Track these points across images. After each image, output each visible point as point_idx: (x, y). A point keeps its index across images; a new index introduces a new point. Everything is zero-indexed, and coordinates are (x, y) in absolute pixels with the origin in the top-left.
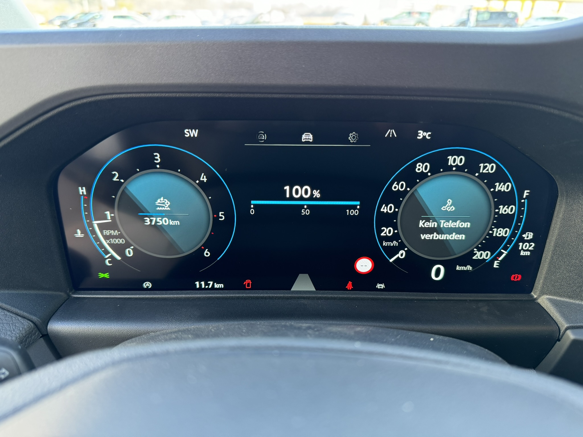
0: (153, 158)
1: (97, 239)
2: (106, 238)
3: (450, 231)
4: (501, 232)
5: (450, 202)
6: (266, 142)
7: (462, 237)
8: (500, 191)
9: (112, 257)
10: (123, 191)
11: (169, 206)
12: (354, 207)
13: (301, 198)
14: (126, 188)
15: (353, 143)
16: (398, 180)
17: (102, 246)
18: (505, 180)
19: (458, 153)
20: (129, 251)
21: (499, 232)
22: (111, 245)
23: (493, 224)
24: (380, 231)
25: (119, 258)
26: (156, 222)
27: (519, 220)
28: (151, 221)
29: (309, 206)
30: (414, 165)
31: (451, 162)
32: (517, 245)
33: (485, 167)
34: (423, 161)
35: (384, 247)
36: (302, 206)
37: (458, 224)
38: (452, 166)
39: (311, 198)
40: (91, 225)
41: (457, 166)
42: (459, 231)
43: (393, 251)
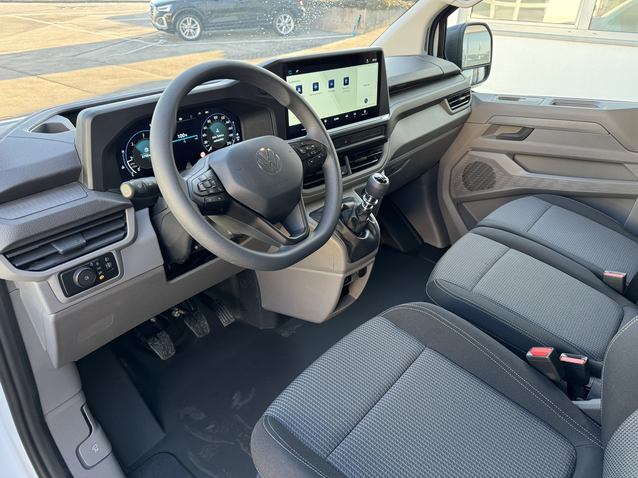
0: (142, 135)
2: (131, 166)
4: (231, 135)
5: (217, 129)
8: (227, 123)
9: (134, 173)
11: (148, 150)
12: (196, 137)
13: (183, 138)
14: (136, 147)
15: (192, 118)
16: (204, 126)
17: (130, 170)
18: (228, 120)
19: (215, 115)
20: (139, 169)
22: (133, 168)
23: (229, 133)
24: (204, 142)
28: (144, 156)
29: (185, 140)
32: (236, 138)
33: (222, 118)
34: (208, 119)
35: (206, 147)
38: (215, 119)
39: (185, 137)
40: (126, 163)
42: (222, 137)
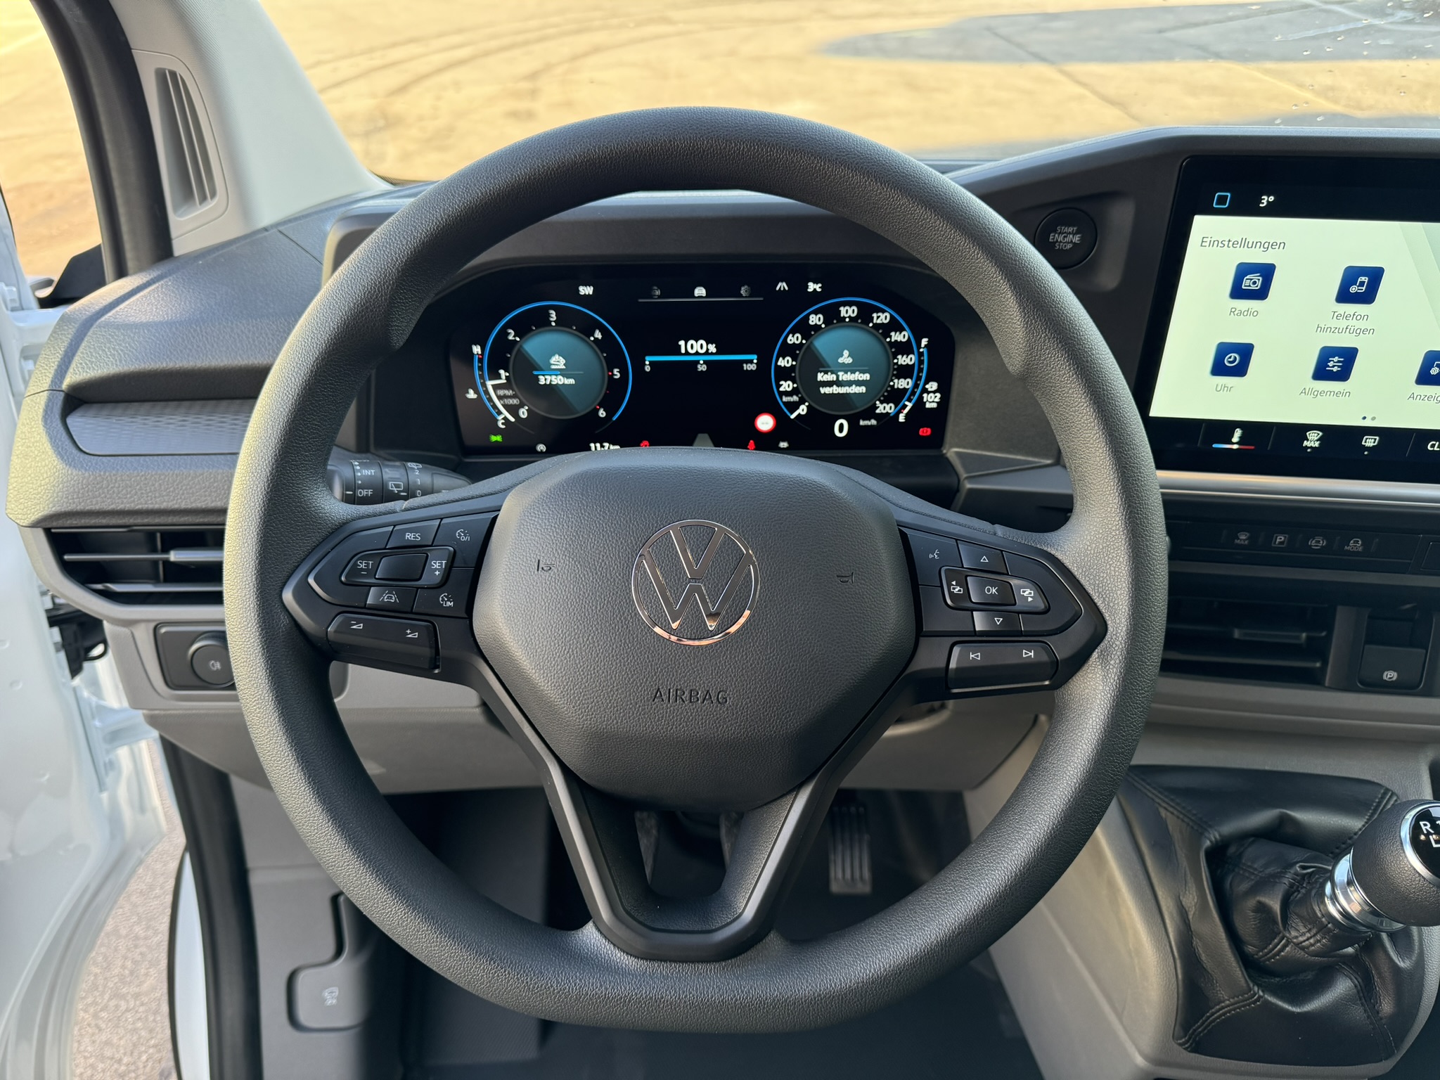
0: (549, 315)
1: (490, 399)
2: (500, 398)
3: (850, 383)
4: (902, 383)
5: (846, 353)
6: (659, 297)
7: (862, 389)
8: (896, 341)
9: (505, 418)
10: (519, 350)
11: (564, 365)
12: (751, 361)
13: (697, 353)
14: (521, 346)
15: (746, 297)
16: (793, 332)
17: (495, 407)
18: (901, 329)
19: (850, 304)
20: (523, 413)
21: (900, 384)
22: (504, 406)
23: (893, 375)
24: (779, 386)
25: (512, 419)
26: (551, 381)
27: (921, 370)
28: (546, 379)
29: (705, 362)
30: (807, 318)
31: (843, 313)
32: (921, 397)
33: (878, 317)
34: (816, 312)
35: (784, 403)
36: (698, 362)
37: (858, 376)
38: (845, 318)
39: (707, 353)
40: (484, 385)
41: (850, 317)
42: (859, 383)
43: (793, 407)
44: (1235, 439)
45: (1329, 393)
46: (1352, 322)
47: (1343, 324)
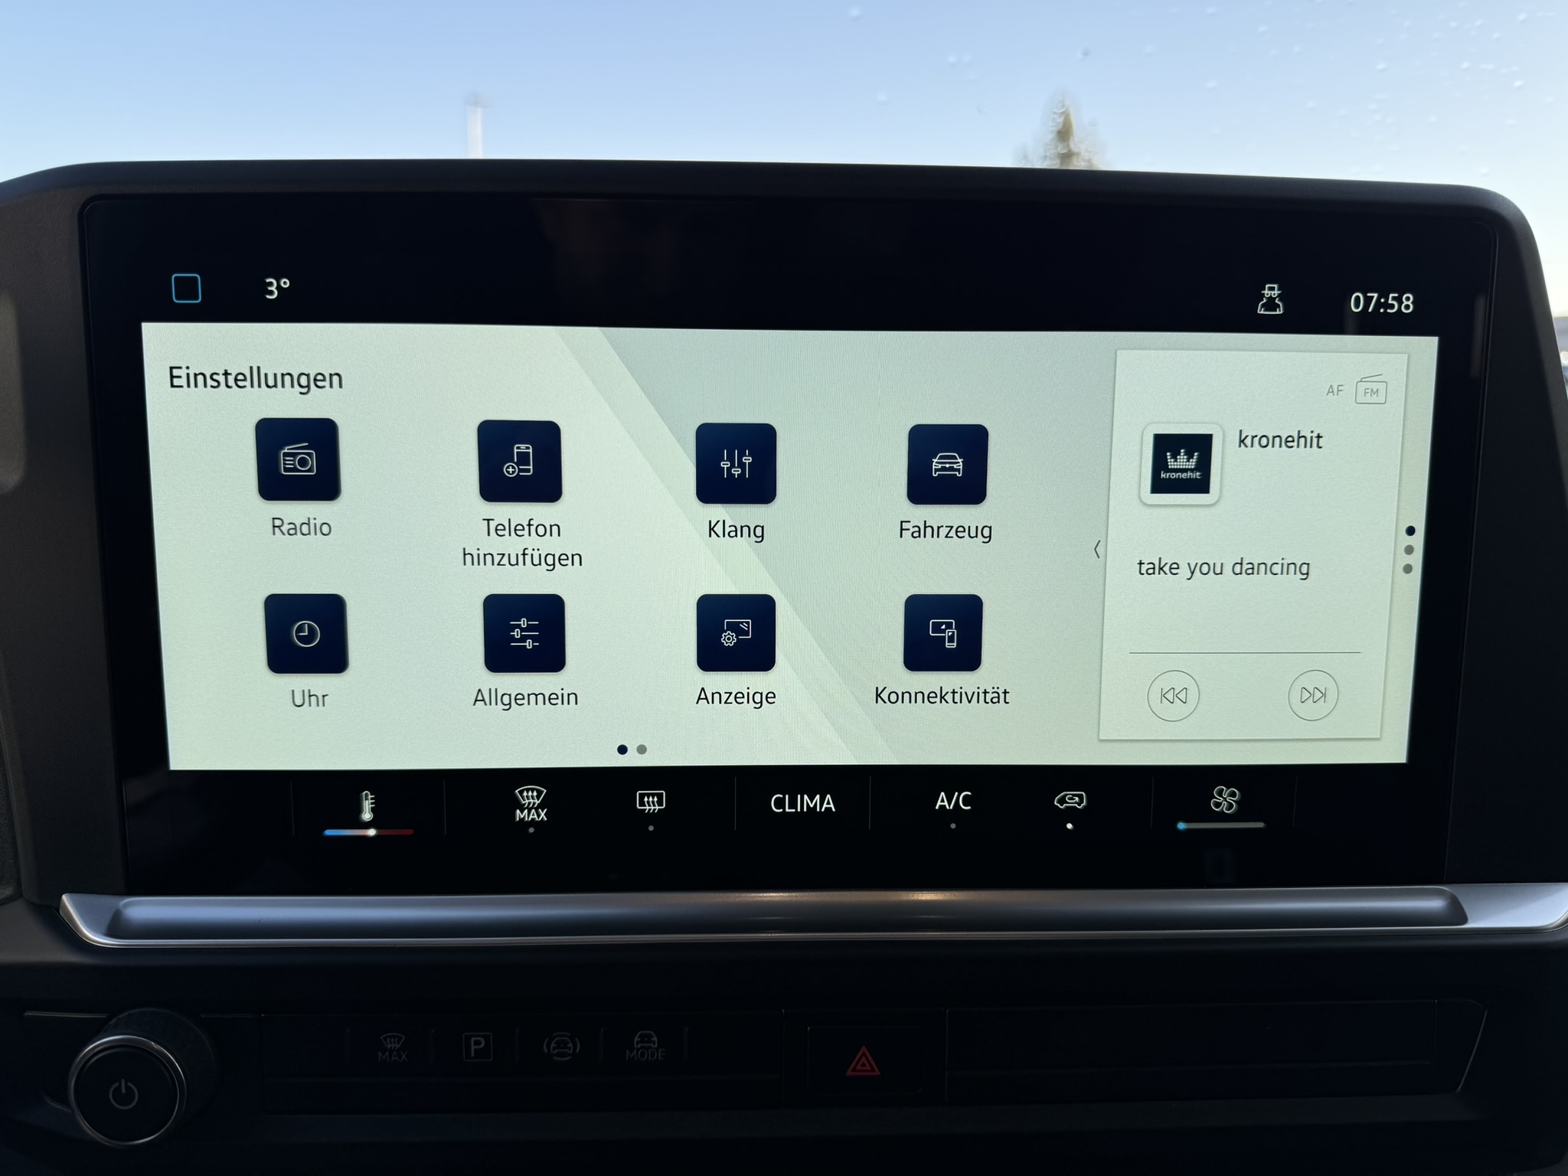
44: (367, 816)
45: (533, 697)
46: (531, 542)
47: (512, 545)
